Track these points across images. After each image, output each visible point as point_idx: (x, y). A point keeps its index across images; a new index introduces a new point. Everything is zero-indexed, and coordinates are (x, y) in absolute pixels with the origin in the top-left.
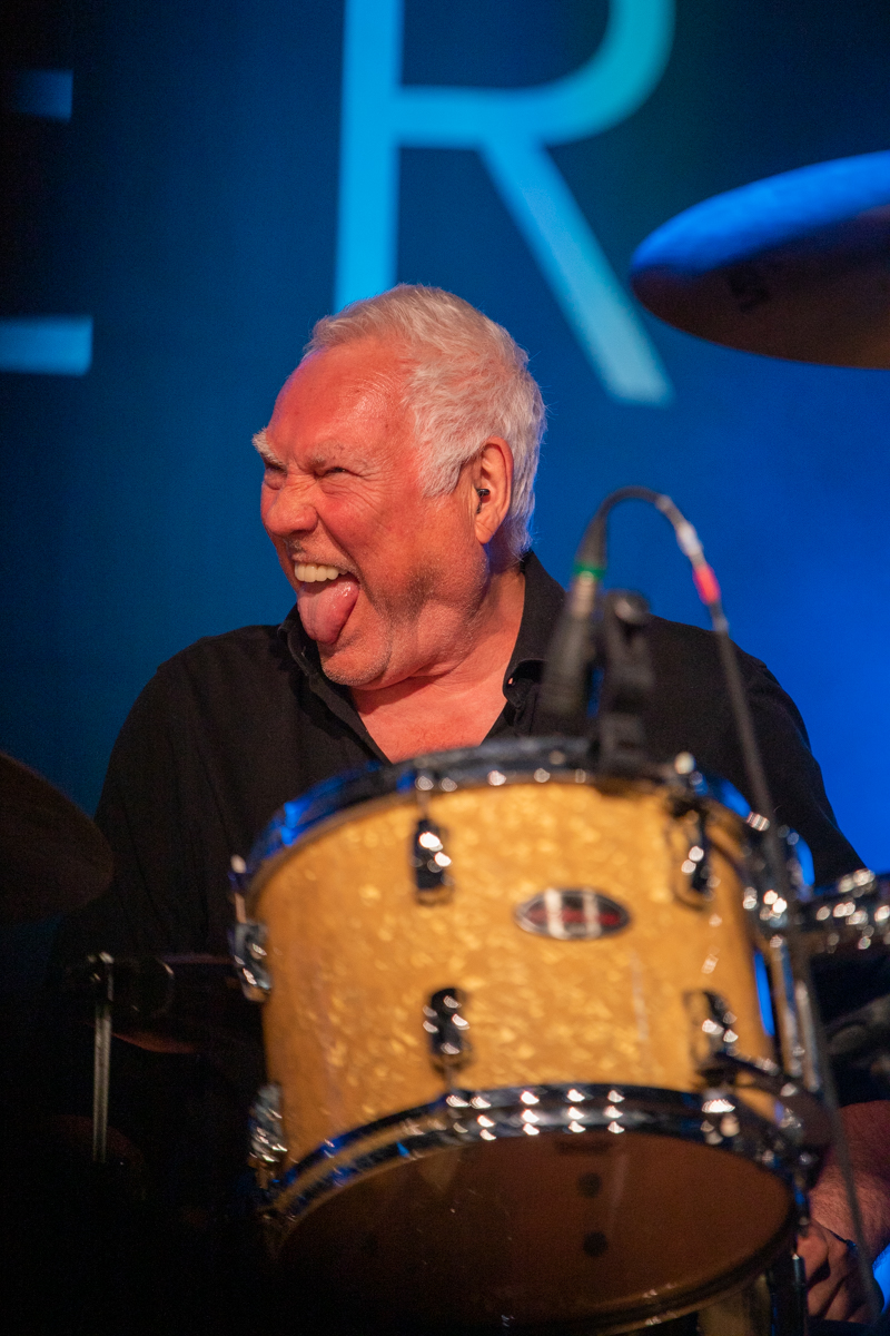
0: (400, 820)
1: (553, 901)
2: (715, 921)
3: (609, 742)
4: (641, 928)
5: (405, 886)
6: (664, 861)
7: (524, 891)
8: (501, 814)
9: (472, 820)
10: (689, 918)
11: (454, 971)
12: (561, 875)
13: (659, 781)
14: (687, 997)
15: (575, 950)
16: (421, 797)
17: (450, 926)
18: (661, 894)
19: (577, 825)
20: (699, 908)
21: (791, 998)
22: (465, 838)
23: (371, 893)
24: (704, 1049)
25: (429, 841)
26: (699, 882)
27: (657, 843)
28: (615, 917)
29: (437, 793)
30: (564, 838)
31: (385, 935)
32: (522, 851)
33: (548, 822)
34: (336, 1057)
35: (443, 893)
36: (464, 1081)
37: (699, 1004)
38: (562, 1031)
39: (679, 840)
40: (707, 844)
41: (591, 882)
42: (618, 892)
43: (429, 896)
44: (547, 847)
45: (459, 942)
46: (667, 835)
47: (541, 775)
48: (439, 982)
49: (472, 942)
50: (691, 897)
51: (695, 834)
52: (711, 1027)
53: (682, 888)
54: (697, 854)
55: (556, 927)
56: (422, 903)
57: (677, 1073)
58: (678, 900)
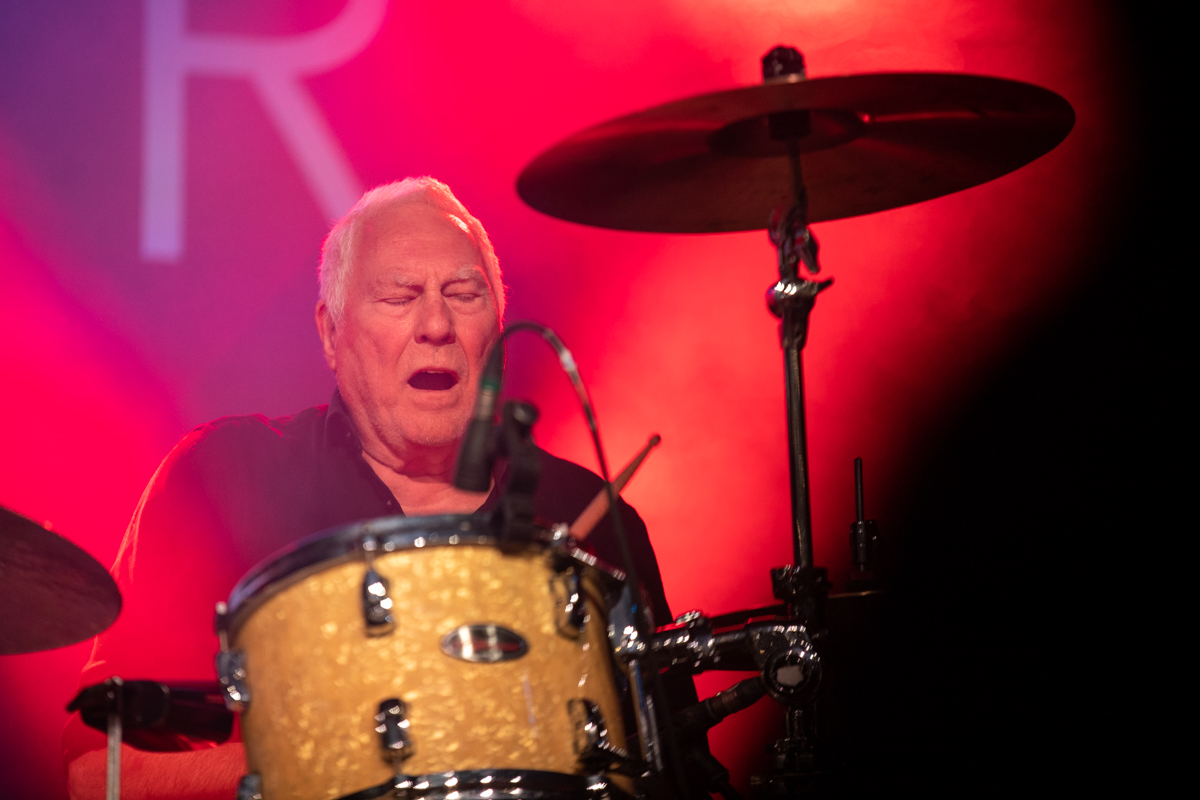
0: (352, 573)
1: (465, 635)
2: (586, 647)
3: (509, 514)
4: (535, 654)
5: (357, 623)
6: (550, 604)
7: (447, 626)
8: (429, 569)
9: (407, 573)
10: (568, 646)
11: (396, 686)
12: (475, 615)
13: (546, 544)
14: (570, 704)
15: (485, 670)
16: (368, 556)
17: (393, 652)
18: (548, 628)
19: (485, 576)
20: (576, 639)
21: (643, 705)
22: (401, 587)
23: (330, 628)
24: (583, 743)
25: (376, 589)
26: (577, 618)
27: (545, 590)
28: (513, 645)
29: (380, 552)
30: (476, 586)
31: (342, 660)
32: (446, 595)
33: (464, 574)
34: (306, 752)
35: (386, 628)
36: (408, 769)
37: (579, 708)
38: (480, 731)
39: (560, 588)
40: (580, 590)
41: (496, 617)
42: (517, 626)
43: (376, 630)
44: (463, 593)
45: (399, 665)
46: (551, 584)
47: (453, 540)
48: (385, 695)
49: (410, 666)
50: (570, 630)
51: (573, 585)
52: (590, 728)
53: (563, 622)
54: (575, 598)
55: (468, 651)
56: (370, 636)
57: (564, 761)
58: (560, 632)
